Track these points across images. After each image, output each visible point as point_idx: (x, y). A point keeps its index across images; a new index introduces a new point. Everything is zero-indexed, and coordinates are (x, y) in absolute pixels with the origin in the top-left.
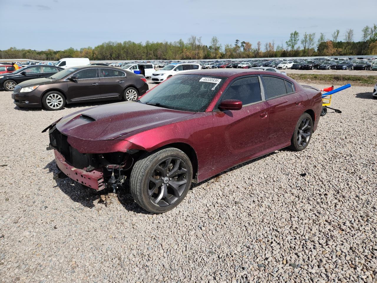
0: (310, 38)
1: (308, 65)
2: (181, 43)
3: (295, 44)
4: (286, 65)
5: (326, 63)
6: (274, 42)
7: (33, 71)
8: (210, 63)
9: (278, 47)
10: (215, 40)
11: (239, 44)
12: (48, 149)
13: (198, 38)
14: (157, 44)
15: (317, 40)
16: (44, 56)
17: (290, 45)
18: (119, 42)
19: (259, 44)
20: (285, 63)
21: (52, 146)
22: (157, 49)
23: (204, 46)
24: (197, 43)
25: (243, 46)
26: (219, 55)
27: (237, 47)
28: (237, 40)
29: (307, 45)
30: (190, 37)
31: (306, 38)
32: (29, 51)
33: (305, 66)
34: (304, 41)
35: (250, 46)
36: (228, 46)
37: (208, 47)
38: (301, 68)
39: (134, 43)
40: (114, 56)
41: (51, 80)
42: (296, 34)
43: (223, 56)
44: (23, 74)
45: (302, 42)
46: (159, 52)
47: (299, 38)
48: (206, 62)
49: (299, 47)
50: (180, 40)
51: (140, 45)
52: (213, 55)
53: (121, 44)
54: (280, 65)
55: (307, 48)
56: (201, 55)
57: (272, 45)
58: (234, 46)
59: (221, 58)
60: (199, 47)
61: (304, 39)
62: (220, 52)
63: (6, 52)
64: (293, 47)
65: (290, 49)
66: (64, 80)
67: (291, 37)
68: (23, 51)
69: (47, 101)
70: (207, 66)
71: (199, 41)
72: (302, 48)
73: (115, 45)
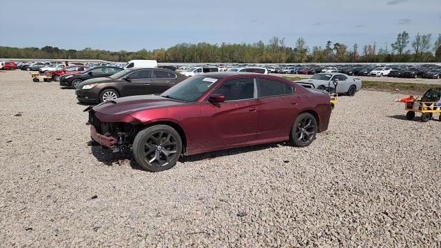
0: (424, 40)
1: (409, 73)
2: (261, 44)
3: (404, 46)
4: (381, 72)
5: (434, 71)
6: (376, 45)
7: (100, 71)
8: (289, 67)
9: (381, 50)
10: (301, 42)
11: (332, 46)
12: (87, 124)
13: (280, 39)
14: (235, 45)
15: (434, 43)
16: (117, 57)
17: (397, 48)
18: (193, 44)
19: (355, 46)
20: (381, 69)
21: (90, 122)
22: (234, 51)
23: (288, 48)
24: (279, 45)
25: (337, 48)
26: (306, 58)
27: (329, 49)
28: (329, 42)
29: (419, 48)
30: (272, 38)
31: (418, 39)
32: (103, 52)
33: (406, 73)
34: (416, 44)
35: (345, 48)
36: (317, 48)
37: (293, 49)
38: (400, 76)
39: (208, 44)
40: (187, 58)
41: (109, 79)
42: (405, 35)
43: (309, 60)
44: (90, 74)
45: (413, 45)
46: (236, 55)
47: (409, 40)
48: (285, 66)
49: (409, 51)
50: (260, 42)
51: (215, 47)
52: (297, 58)
53: (195, 45)
54: (374, 72)
55: (419, 51)
56: (283, 58)
57: (373, 48)
58: (324, 48)
59: (307, 62)
60: (282, 49)
61: (416, 41)
62: (307, 54)
63: (81, 52)
64: (401, 50)
65: (396, 52)
66: (120, 80)
67: (398, 39)
68: (97, 51)
69: (104, 98)
70: (285, 71)
71: (282, 42)
72: (413, 52)
73: (189, 46)
